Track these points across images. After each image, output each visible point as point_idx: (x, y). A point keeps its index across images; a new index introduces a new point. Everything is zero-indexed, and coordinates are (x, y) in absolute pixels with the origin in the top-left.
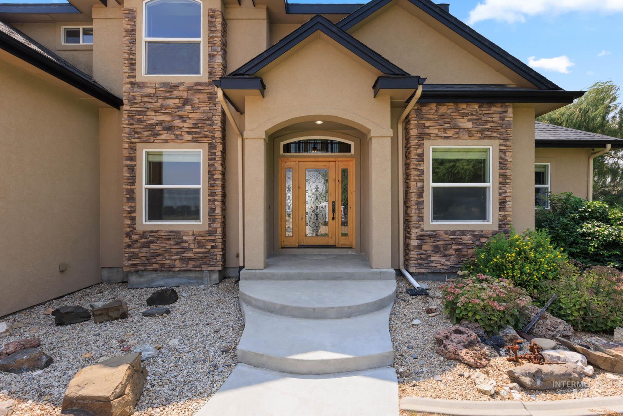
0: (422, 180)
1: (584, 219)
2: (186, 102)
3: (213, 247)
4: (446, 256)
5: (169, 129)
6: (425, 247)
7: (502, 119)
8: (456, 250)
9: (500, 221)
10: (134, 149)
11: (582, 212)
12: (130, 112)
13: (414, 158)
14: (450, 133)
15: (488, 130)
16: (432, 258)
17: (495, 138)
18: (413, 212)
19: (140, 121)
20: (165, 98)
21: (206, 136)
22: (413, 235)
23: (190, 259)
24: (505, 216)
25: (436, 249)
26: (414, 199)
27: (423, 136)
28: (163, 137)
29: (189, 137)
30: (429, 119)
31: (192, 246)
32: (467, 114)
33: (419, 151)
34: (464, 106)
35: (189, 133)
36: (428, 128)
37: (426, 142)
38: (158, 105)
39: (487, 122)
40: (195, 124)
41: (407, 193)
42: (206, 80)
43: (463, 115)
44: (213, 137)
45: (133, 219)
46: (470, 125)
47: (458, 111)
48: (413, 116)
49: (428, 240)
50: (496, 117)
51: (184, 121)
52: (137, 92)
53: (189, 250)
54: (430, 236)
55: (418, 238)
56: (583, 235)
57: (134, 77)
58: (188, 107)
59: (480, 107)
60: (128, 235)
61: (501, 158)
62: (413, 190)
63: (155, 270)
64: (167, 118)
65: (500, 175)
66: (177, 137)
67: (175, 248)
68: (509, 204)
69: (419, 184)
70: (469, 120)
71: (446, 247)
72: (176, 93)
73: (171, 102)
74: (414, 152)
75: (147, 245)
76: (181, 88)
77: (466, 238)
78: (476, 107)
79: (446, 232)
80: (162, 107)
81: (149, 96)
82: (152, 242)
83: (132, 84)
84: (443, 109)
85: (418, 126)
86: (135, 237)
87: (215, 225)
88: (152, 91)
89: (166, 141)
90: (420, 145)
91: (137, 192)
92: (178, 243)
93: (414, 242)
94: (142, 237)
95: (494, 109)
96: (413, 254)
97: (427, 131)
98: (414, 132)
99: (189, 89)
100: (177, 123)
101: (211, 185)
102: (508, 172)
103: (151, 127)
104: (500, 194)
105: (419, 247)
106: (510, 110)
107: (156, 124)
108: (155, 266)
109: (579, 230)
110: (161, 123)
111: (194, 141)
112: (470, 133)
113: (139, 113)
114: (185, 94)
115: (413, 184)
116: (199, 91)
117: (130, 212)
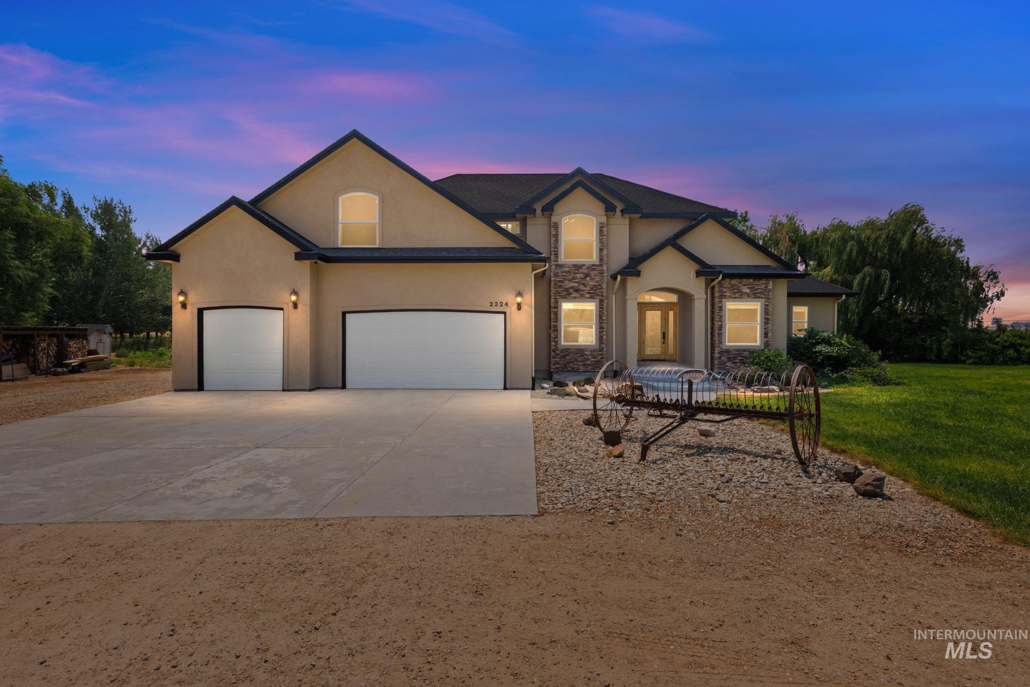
0: (721, 321)
1: (818, 343)
2: (587, 275)
3: (602, 358)
4: (734, 363)
5: (577, 291)
6: (723, 358)
7: (766, 287)
8: (740, 360)
9: (765, 344)
10: (557, 302)
11: (818, 339)
12: (555, 281)
13: (717, 309)
14: (737, 295)
15: (758, 293)
16: (727, 364)
17: (762, 298)
18: (716, 338)
19: (560, 286)
20: (575, 273)
21: (598, 295)
22: (716, 351)
23: (589, 365)
24: (767, 341)
25: (729, 359)
26: (717, 331)
27: (722, 296)
28: (574, 295)
29: (588, 296)
30: (725, 288)
31: (590, 357)
32: (746, 285)
33: (720, 305)
34: (745, 280)
35: (588, 293)
36: (725, 292)
37: (723, 300)
38: (571, 277)
39: (758, 289)
40: (592, 288)
41: (712, 328)
42: (598, 263)
43: (745, 285)
44: (602, 296)
45: (556, 342)
46: (748, 291)
47: (741, 283)
48: (717, 286)
49: (724, 354)
50: (763, 286)
51: (586, 286)
52: (559, 270)
53: (588, 360)
54: (726, 352)
55: (719, 353)
56: (816, 352)
57: (557, 261)
58: (588, 278)
59: (754, 280)
60: (554, 351)
61: (765, 309)
62: (716, 327)
63: (568, 371)
64: (576, 285)
65: (765, 318)
66: (581, 295)
67: (580, 359)
68: (770, 334)
69: (720, 323)
70: (748, 288)
71: (734, 358)
72: (581, 270)
73: (579, 276)
74: (717, 306)
75: (564, 357)
76: (584, 268)
77: (746, 353)
78: (752, 280)
79: (734, 350)
80: (574, 278)
81: (566, 272)
82: (567, 355)
83: (557, 265)
84: (733, 282)
85: (719, 291)
86: (558, 352)
87: (603, 346)
88: (567, 269)
89: (575, 298)
90: (720, 302)
91: (558, 326)
92: (582, 356)
93: (717, 355)
94: (562, 352)
95: (762, 282)
96: (716, 362)
97: (725, 294)
98: (717, 294)
99: (588, 268)
100: (582, 287)
101: (600, 323)
102: (770, 317)
103: (567, 290)
104: (765, 329)
105: (720, 358)
106: (771, 282)
107: (570, 288)
108: (569, 369)
109: (814, 350)
110: (572, 287)
111: (591, 297)
112: (748, 295)
113: (560, 281)
114: (586, 271)
115: (716, 323)
116: (594, 269)
117: (555, 338)
